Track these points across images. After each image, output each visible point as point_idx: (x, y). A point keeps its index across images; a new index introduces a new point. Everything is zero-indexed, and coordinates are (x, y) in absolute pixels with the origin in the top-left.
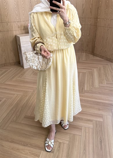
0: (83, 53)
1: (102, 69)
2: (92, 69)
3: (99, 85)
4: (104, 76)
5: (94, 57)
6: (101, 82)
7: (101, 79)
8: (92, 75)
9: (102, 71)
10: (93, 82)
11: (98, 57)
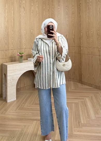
0: (71, 81)
1: (94, 98)
2: (84, 99)
3: (95, 117)
4: (98, 105)
5: (82, 86)
6: (96, 112)
7: (96, 109)
8: (86, 106)
9: (95, 101)
10: (88, 112)
11: (86, 85)
